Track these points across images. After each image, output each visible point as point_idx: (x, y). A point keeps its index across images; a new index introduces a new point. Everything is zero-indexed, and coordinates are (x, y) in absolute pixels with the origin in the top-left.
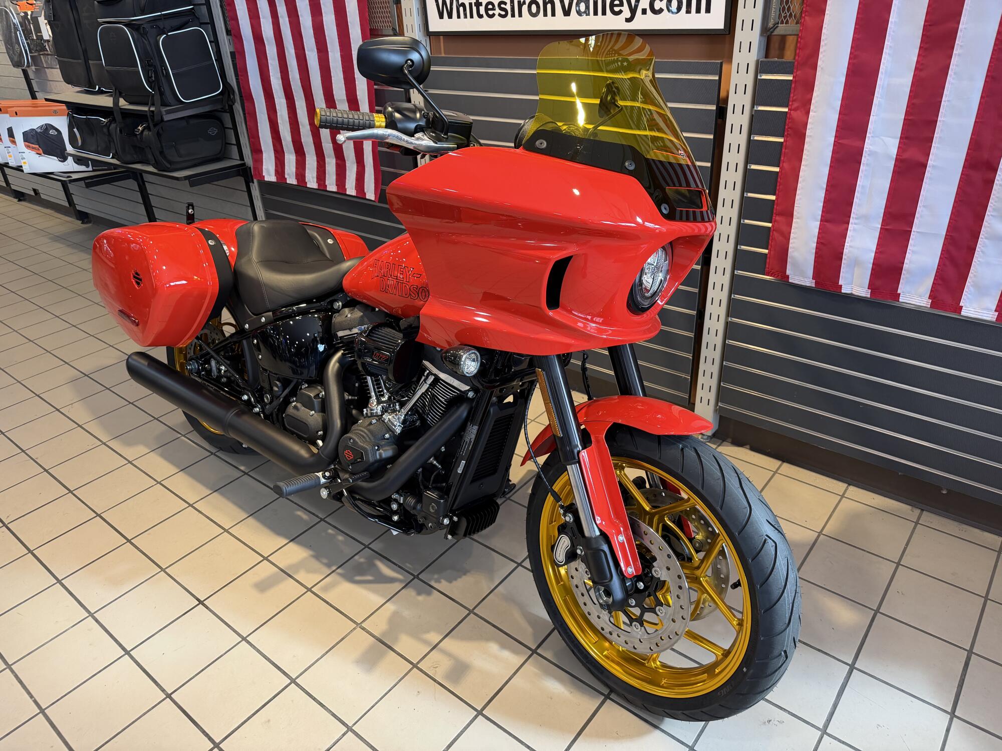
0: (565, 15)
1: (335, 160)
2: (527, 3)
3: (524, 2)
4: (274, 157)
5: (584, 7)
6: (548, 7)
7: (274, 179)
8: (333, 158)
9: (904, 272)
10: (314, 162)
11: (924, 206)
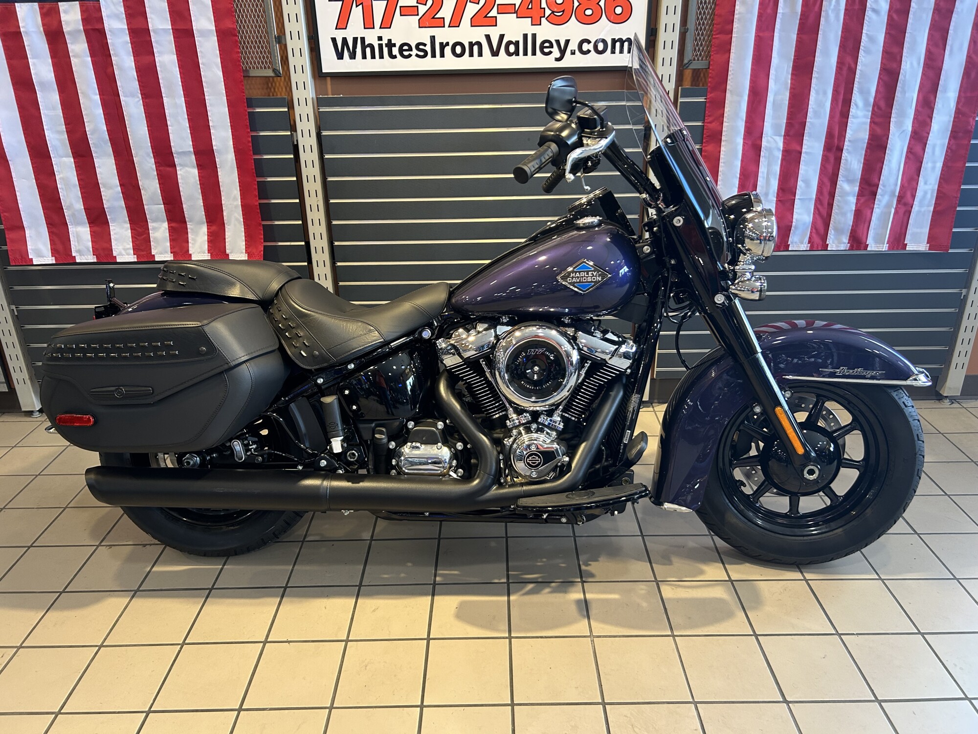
0: (493, 55)
1: (167, 223)
2: (451, 44)
3: (447, 44)
4: (48, 232)
5: (514, 49)
6: (475, 48)
7: (51, 260)
8: (163, 222)
9: (792, 228)
10: (126, 230)
11: (802, 181)
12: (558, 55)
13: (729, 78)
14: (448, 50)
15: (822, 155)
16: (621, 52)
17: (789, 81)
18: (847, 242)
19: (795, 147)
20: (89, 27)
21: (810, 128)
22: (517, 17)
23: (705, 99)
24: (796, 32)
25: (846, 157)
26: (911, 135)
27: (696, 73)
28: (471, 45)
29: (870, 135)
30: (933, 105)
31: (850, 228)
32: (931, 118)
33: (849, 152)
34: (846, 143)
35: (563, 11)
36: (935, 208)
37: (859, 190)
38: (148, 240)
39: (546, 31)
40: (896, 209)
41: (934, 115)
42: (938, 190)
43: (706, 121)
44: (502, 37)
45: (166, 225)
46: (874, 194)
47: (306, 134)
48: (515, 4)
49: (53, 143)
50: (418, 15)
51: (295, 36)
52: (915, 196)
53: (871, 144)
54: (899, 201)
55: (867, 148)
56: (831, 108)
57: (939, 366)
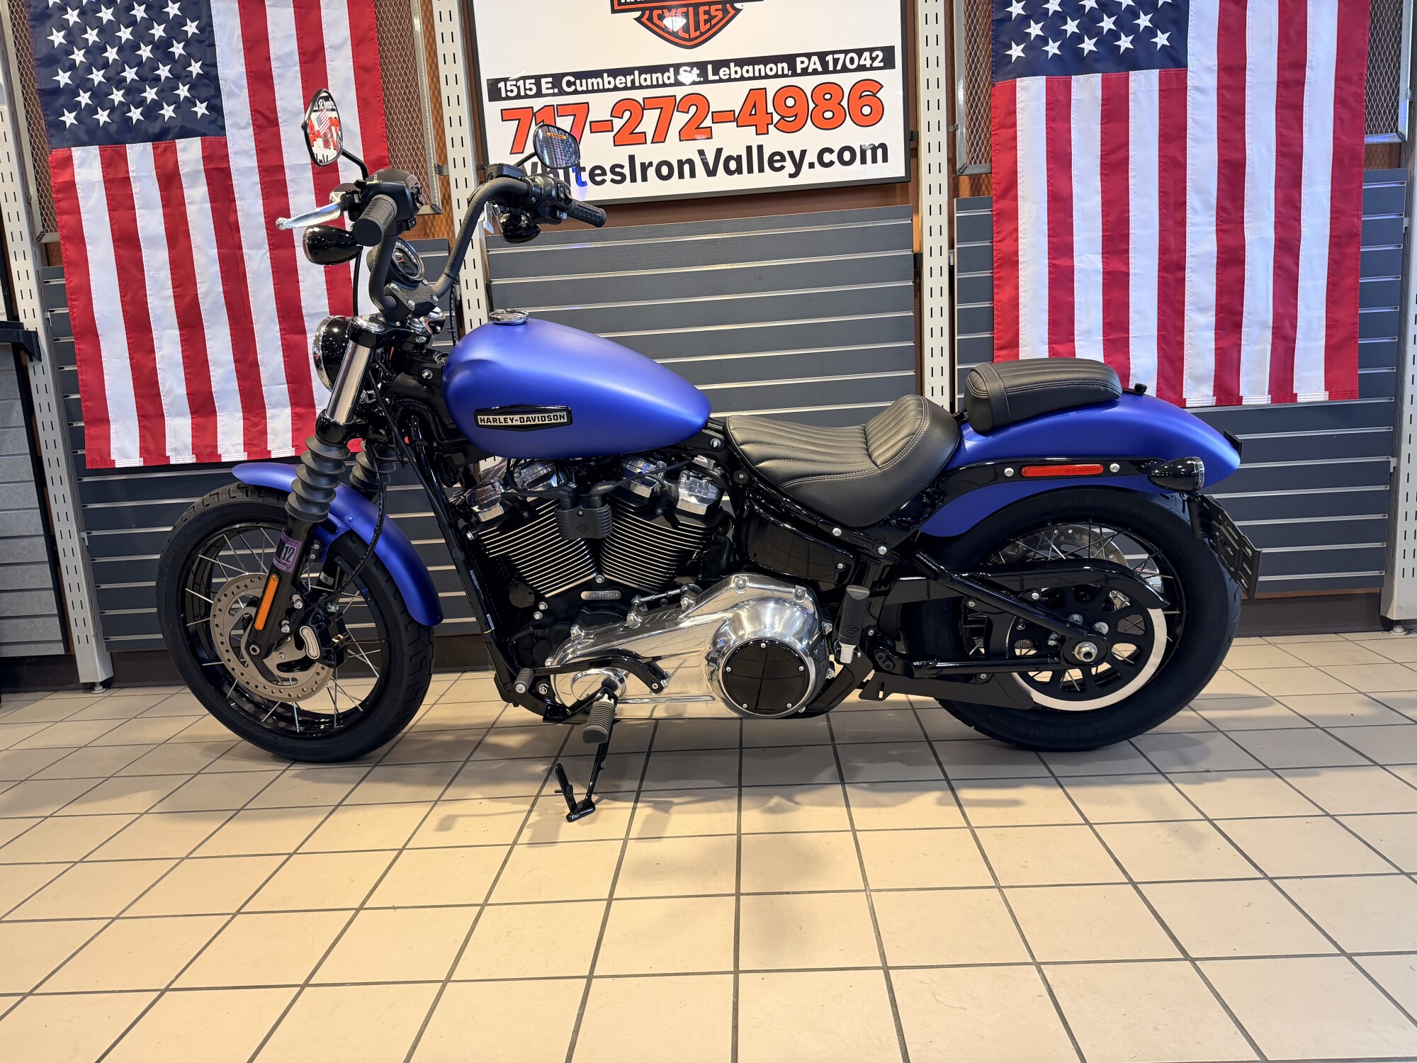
0: (709, 175)
1: (290, 408)
2: (655, 165)
3: (651, 164)
4: (140, 426)
5: (735, 165)
6: (685, 167)
7: (137, 462)
8: (285, 407)
9: (1131, 378)
10: (238, 421)
11: (1135, 312)
12: (793, 170)
13: (1019, 181)
14: (651, 172)
15: (1159, 277)
16: (874, 160)
17: (1099, 184)
18: (1212, 393)
19: (1120, 267)
20: (210, 166)
21: (1135, 242)
22: (738, 126)
23: (992, 211)
24: (1100, 122)
25: (1190, 276)
26: (1275, 244)
27: (975, 180)
28: (681, 163)
30: (1299, 203)
31: (1213, 374)
33: (1193, 271)
34: (1188, 260)
35: (796, 115)
36: (1327, 341)
37: (1216, 320)
38: (264, 433)
39: (775, 141)
40: (1273, 344)
41: (1302, 217)
42: (1327, 318)
43: (994, 240)
44: (719, 151)
45: (288, 411)
46: (1238, 326)
47: (472, 284)
48: (734, 111)
49: (157, 313)
50: (612, 131)
51: (459, 163)
52: (1296, 326)
53: (1222, 258)
54: (1275, 335)
55: (1218, 264)
56: (1160, 214)
57: (1376, 573)
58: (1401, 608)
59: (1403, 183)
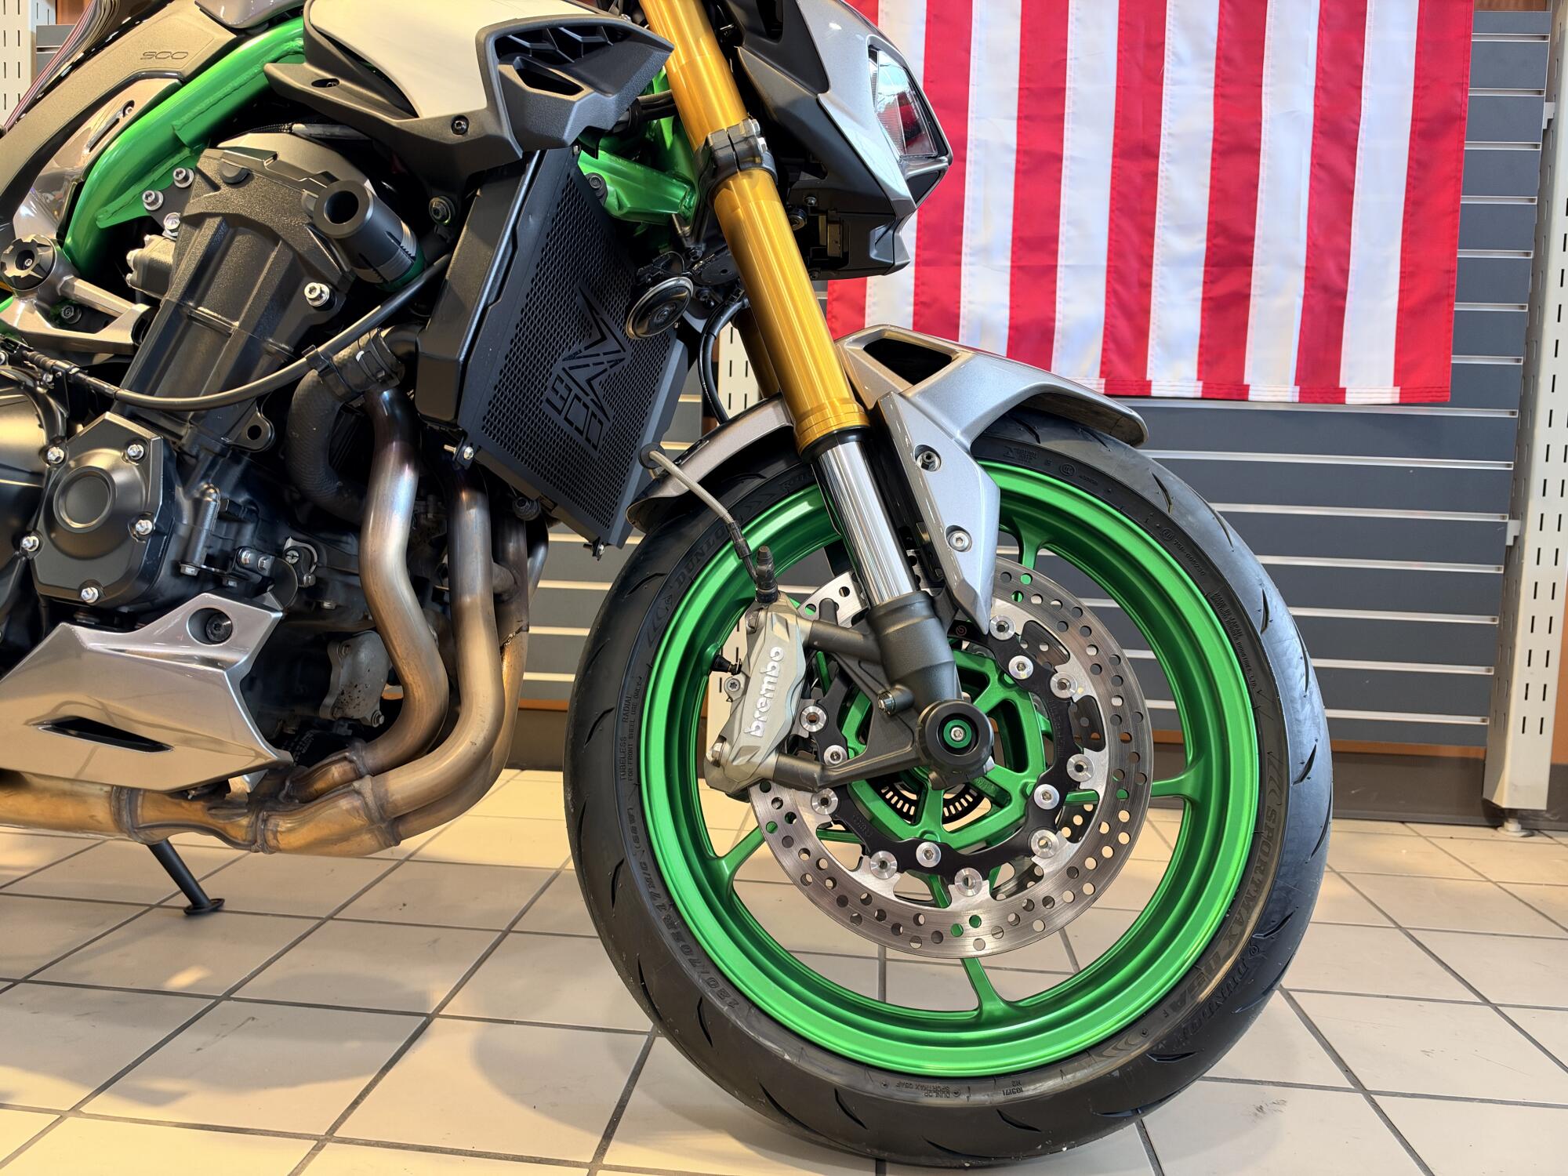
9: (1056, 336)
11: (1068, 223)
15: (1114, 167)
18: (1194, 374)
21: (1074, 103)
25: (1167, 170)
26: (1315, 126)
29: (1216, 120)
30: (1360, 60)
31: (1198, 340)
32: (1359, 88)
34: (1164, 141)
36: (1401, 300)
37: (1208, 248)
40: (1306, 297)
41: (1366, 81)
42: (1402, 259)
46: (1247, 262)
52: (1348, 271)
53: (1221, 143)
54: (1308, 279)
55: (1214, 151)
56: (1119, 60)
57: (1475, 721)
58: (1516, 786)
59: (1544, 38)
